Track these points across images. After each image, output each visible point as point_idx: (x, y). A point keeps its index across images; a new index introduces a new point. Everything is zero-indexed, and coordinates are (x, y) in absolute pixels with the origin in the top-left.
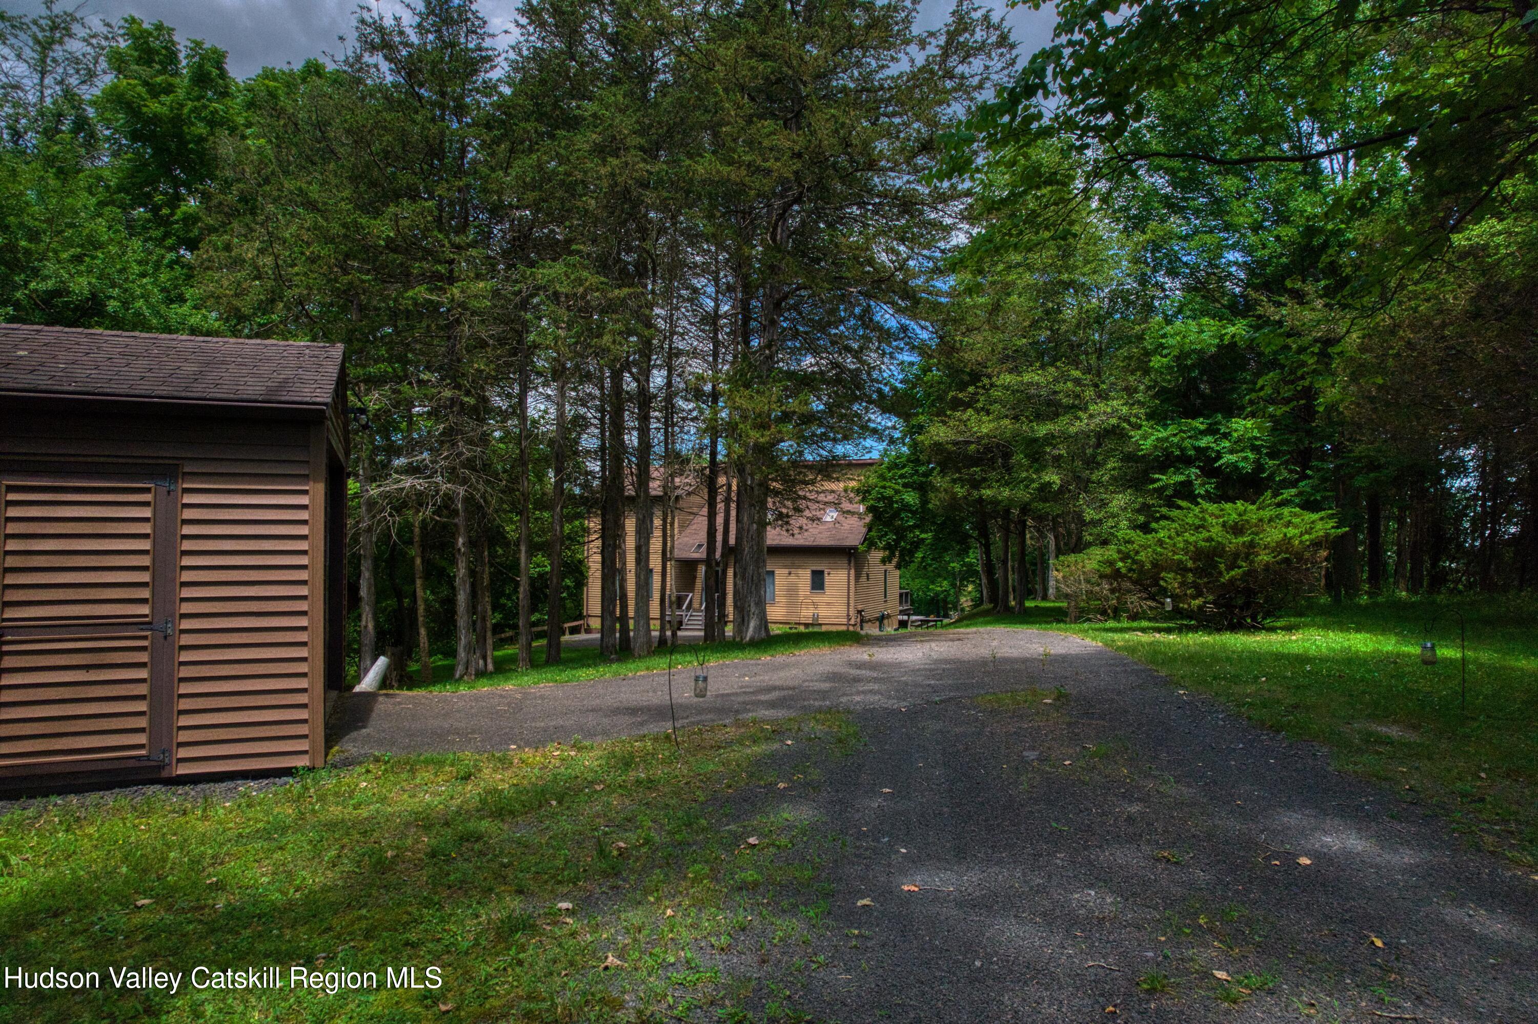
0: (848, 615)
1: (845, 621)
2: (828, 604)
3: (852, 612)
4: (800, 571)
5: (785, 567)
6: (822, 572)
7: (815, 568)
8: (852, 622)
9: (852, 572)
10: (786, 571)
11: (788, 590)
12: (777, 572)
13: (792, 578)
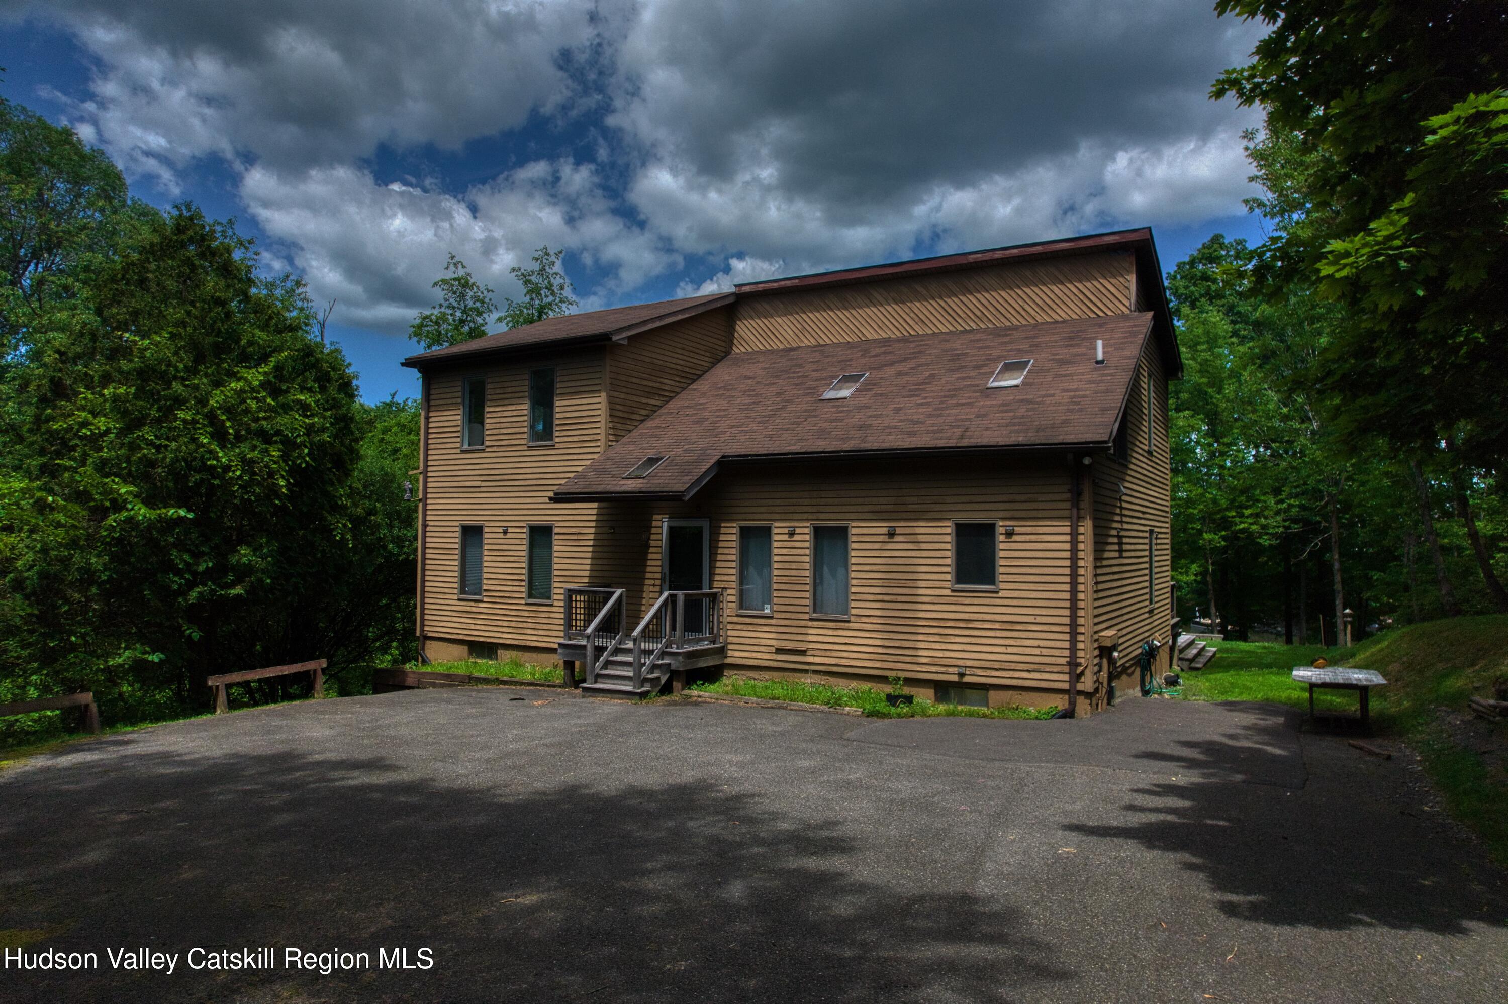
0: (1073, 663)
1: (1062, 680)
2: (1009, 626)
3: (1086, 654)
4: (923, 528)
5: (878, 515)
6: (989, 529)
7: (967, 517)
8: (1087, 684)
9: (1086, 528)
10: (881, 528)
11: (887, 583)
12: (856, 529)
13: (899, 548)
